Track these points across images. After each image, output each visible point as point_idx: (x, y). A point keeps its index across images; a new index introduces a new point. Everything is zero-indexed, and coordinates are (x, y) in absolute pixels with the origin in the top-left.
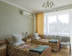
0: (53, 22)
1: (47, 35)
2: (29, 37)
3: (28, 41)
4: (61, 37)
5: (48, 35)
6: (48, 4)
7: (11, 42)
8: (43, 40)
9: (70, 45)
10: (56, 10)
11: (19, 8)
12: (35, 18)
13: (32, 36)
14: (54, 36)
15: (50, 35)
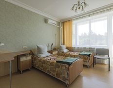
0: (84, 34)
1: (76, 47)
2: (55, 49)
3: (54, 53)
4: (95, 50)
5: (78, 48)
6: (79, 5)
7: (36, 53)
8: (71, 53)
9: (109, 59)
10: (89, 15)
11: (43, 16)
12: (61, 28)
13: (58, 48)
14: (85, 48)
15: (80, 47)
